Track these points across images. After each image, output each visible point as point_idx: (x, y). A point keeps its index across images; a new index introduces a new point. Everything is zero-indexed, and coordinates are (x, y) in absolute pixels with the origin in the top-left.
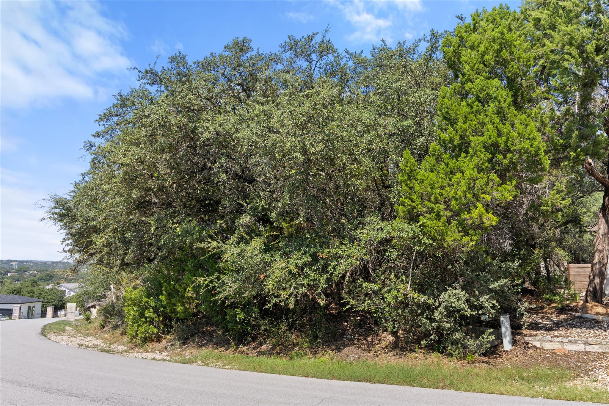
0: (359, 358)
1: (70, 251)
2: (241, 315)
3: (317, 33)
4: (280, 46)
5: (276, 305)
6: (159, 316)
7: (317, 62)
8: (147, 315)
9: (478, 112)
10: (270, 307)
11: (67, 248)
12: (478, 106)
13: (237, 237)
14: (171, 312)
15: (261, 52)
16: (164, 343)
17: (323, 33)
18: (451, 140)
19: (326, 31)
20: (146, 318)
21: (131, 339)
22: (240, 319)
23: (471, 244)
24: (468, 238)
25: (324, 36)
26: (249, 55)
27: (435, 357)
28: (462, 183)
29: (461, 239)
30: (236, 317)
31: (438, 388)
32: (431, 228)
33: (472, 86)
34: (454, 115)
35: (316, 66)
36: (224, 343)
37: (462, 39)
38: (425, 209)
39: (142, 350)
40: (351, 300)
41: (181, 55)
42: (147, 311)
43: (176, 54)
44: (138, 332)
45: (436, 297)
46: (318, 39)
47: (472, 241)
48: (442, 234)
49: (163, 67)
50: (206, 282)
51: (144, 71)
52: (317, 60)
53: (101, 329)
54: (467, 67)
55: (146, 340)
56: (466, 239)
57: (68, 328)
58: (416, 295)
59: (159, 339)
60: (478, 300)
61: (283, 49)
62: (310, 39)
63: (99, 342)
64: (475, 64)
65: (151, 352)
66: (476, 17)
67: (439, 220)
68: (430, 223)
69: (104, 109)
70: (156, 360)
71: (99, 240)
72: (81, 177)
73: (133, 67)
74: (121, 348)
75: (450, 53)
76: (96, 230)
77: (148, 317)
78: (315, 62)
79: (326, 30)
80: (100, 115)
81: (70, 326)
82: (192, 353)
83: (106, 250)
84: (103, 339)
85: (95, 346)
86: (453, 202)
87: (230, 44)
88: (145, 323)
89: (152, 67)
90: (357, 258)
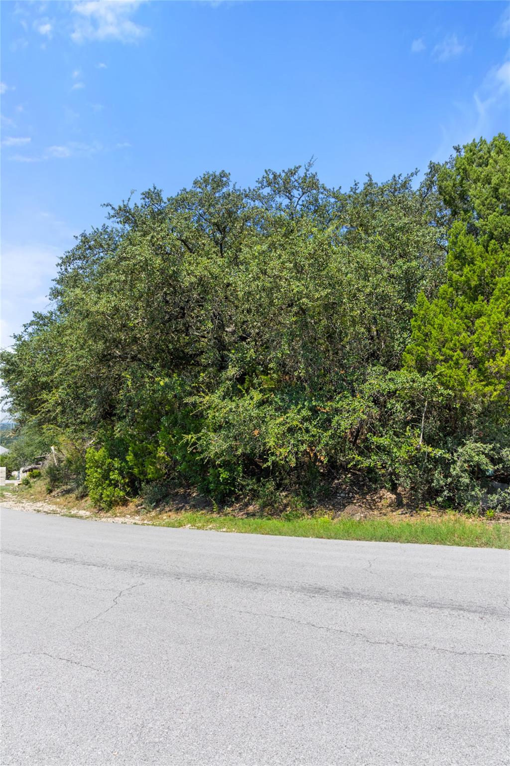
0: (365, 517)
1: (10, 410)
2: (224, 475)
3: (300, 167)
4: (257, 181)
5: (274, 463)
6: (123, 478)
7: (299, 199)
8: (112, 477)
9: (495, 251)
10: (269, 467)
11: (6, 407)
12: (495, 245)
13: (223, 391)
14: (140, 474)
15: (237, 188)
16: (131, 506)
17: (307, 167)
18: (468, 282)
19: (310, 165)
20: (110, 481)
21: (96, 503)
22: (224, 479)
23: (495, 393)
24: (491, 388)
25: (307, 170)
26: (225, 190)
27: (451, 515)
28: (487, 328)
29: (483, 389)
30: (219, 477)
31: (477, 547)
32: (450, 377)
33: (484, 223)
34: (470, 254)
35: (298, 204)
36: (203, 504)
37: (466, 171)
38: (441, 358)
39: (109, 514)
40: (357, 456)
41: (156, 191)
42: (111, 474)
43: (149, 190)
44: (103, 496)
45: (451, 451)
46: (301, 173)
47: (495, 390)
48: (461, 383)
49: (135, 204)
50: (193, 440)
51: (117, 208)
52: (299, 197)
53: (49, 493)
54: (478, 202)
55: (111, 504)
56: (488, 389)
57: (6, 493)
58: (430, 449)
59: (125, 503)
60: (498, 453)
61: (260, 185)
62: (292, 173)
63: (54, 507)
64: (487, 198)
65: (120, 516)
66: (473, 148)
67: (459, 368)
68: (448, 372)
69: (66, 252)
70: (137, 524)
71: (51, 398)
72: (23, 329)
73: (106, 204)
74: (82, 513)
75: (450, 188)
76: (47, 387)
77: (113, 480)
78: (297, 199)
79: (309, 163)
80: (62, 258)
81: (7, 492)
82: (170, 517)
83: (59, 409)
84: (56, 504)
85: (54, 512)
86: (476, 349)
87: (199, 179)
88: (109, 485)
89: (125, 203)
90: (363, 412)
